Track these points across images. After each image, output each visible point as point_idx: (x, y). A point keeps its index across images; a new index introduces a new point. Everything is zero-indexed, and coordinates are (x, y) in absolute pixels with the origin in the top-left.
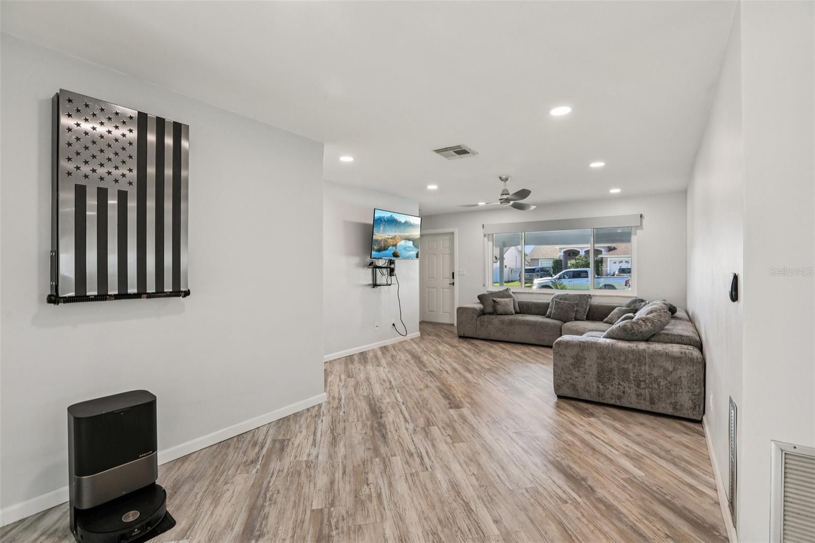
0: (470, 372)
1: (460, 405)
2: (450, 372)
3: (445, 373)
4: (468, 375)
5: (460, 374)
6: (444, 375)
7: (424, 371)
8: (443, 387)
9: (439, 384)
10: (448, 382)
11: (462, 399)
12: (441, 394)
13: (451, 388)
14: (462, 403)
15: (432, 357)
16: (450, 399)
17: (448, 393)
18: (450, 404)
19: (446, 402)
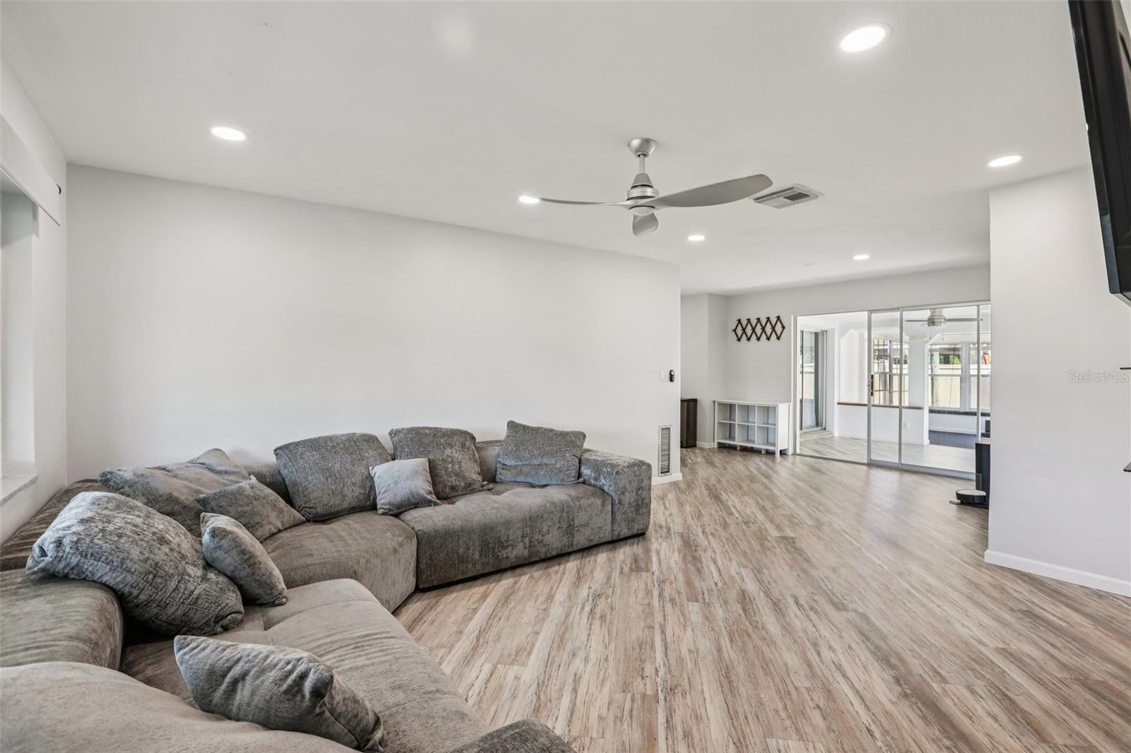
0: (744, 597)
1: (780, 540)
2: (791, 601)
3: (802, 601)
4: (751, 587)
5: (767, 593)
6: (805, 593)
7: (856, 611)
8: (805, 565)
9: (813, 572)
10: (795, 574)
11: (776, 546)
12: (806, 554)
13: (790, 562)
14: (777, 542)
15: (852, 686)
16: (793, 547)
17: (796, 556)
18: (794, 542)
19: (798, 545)
